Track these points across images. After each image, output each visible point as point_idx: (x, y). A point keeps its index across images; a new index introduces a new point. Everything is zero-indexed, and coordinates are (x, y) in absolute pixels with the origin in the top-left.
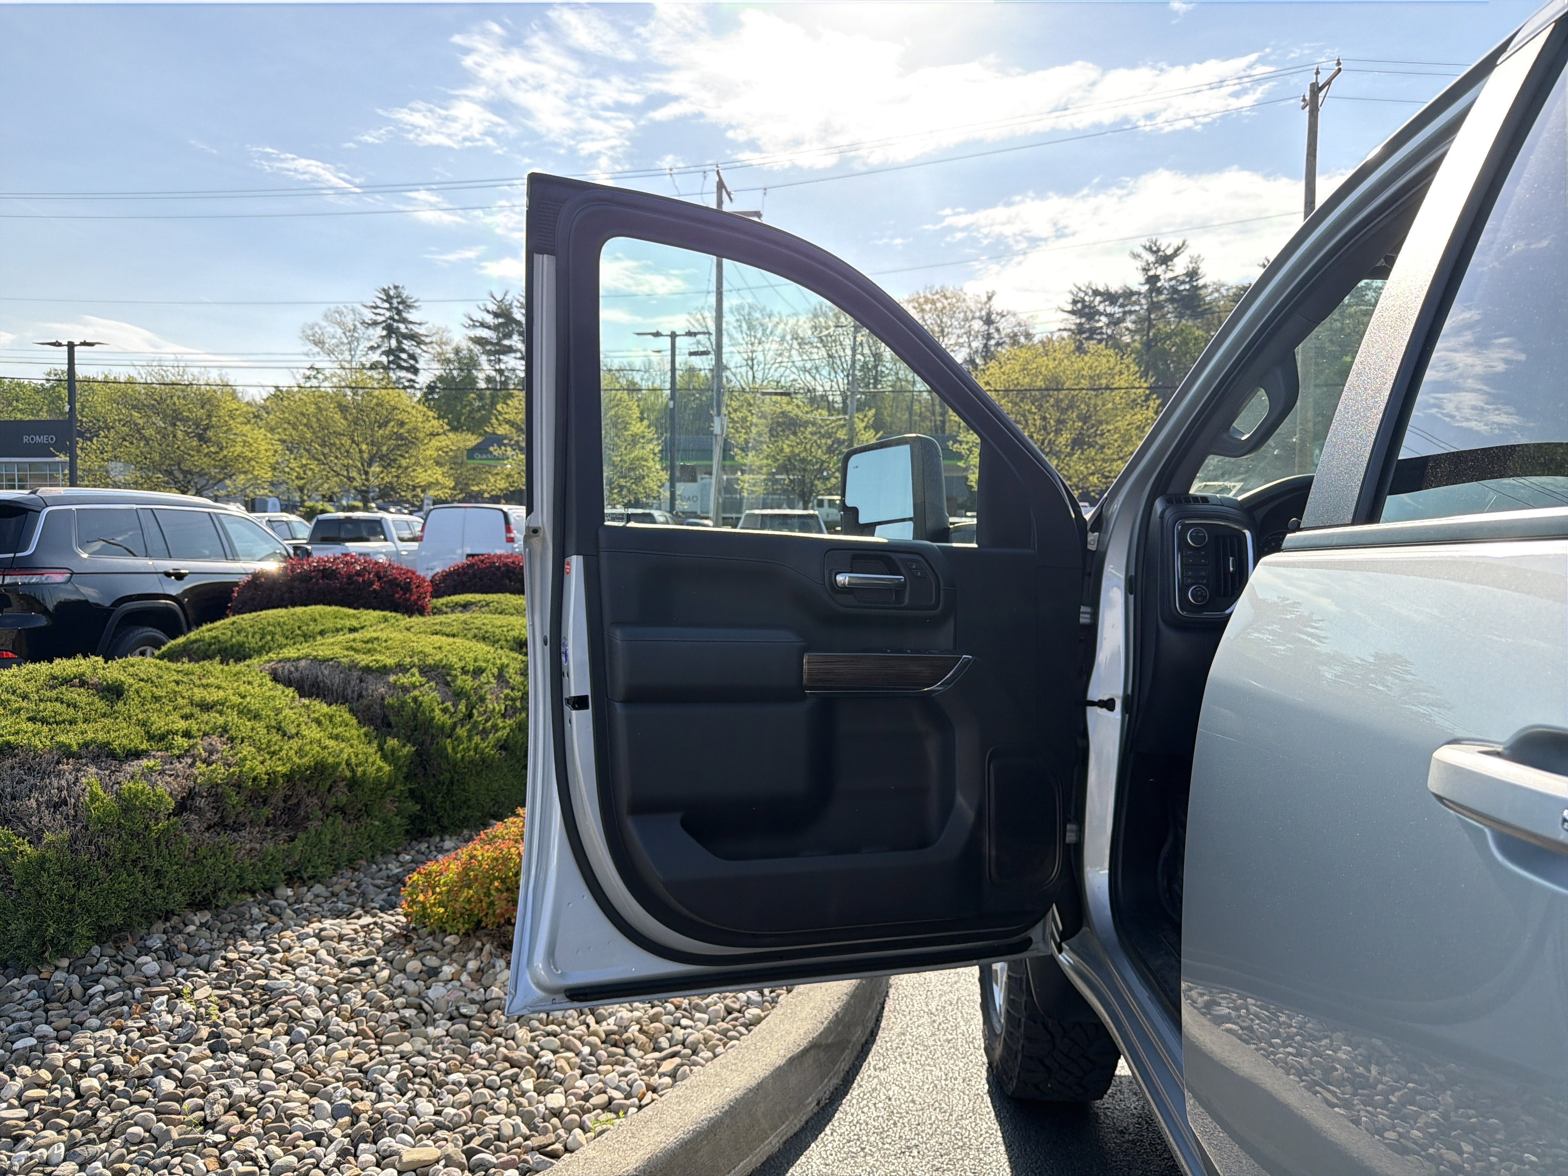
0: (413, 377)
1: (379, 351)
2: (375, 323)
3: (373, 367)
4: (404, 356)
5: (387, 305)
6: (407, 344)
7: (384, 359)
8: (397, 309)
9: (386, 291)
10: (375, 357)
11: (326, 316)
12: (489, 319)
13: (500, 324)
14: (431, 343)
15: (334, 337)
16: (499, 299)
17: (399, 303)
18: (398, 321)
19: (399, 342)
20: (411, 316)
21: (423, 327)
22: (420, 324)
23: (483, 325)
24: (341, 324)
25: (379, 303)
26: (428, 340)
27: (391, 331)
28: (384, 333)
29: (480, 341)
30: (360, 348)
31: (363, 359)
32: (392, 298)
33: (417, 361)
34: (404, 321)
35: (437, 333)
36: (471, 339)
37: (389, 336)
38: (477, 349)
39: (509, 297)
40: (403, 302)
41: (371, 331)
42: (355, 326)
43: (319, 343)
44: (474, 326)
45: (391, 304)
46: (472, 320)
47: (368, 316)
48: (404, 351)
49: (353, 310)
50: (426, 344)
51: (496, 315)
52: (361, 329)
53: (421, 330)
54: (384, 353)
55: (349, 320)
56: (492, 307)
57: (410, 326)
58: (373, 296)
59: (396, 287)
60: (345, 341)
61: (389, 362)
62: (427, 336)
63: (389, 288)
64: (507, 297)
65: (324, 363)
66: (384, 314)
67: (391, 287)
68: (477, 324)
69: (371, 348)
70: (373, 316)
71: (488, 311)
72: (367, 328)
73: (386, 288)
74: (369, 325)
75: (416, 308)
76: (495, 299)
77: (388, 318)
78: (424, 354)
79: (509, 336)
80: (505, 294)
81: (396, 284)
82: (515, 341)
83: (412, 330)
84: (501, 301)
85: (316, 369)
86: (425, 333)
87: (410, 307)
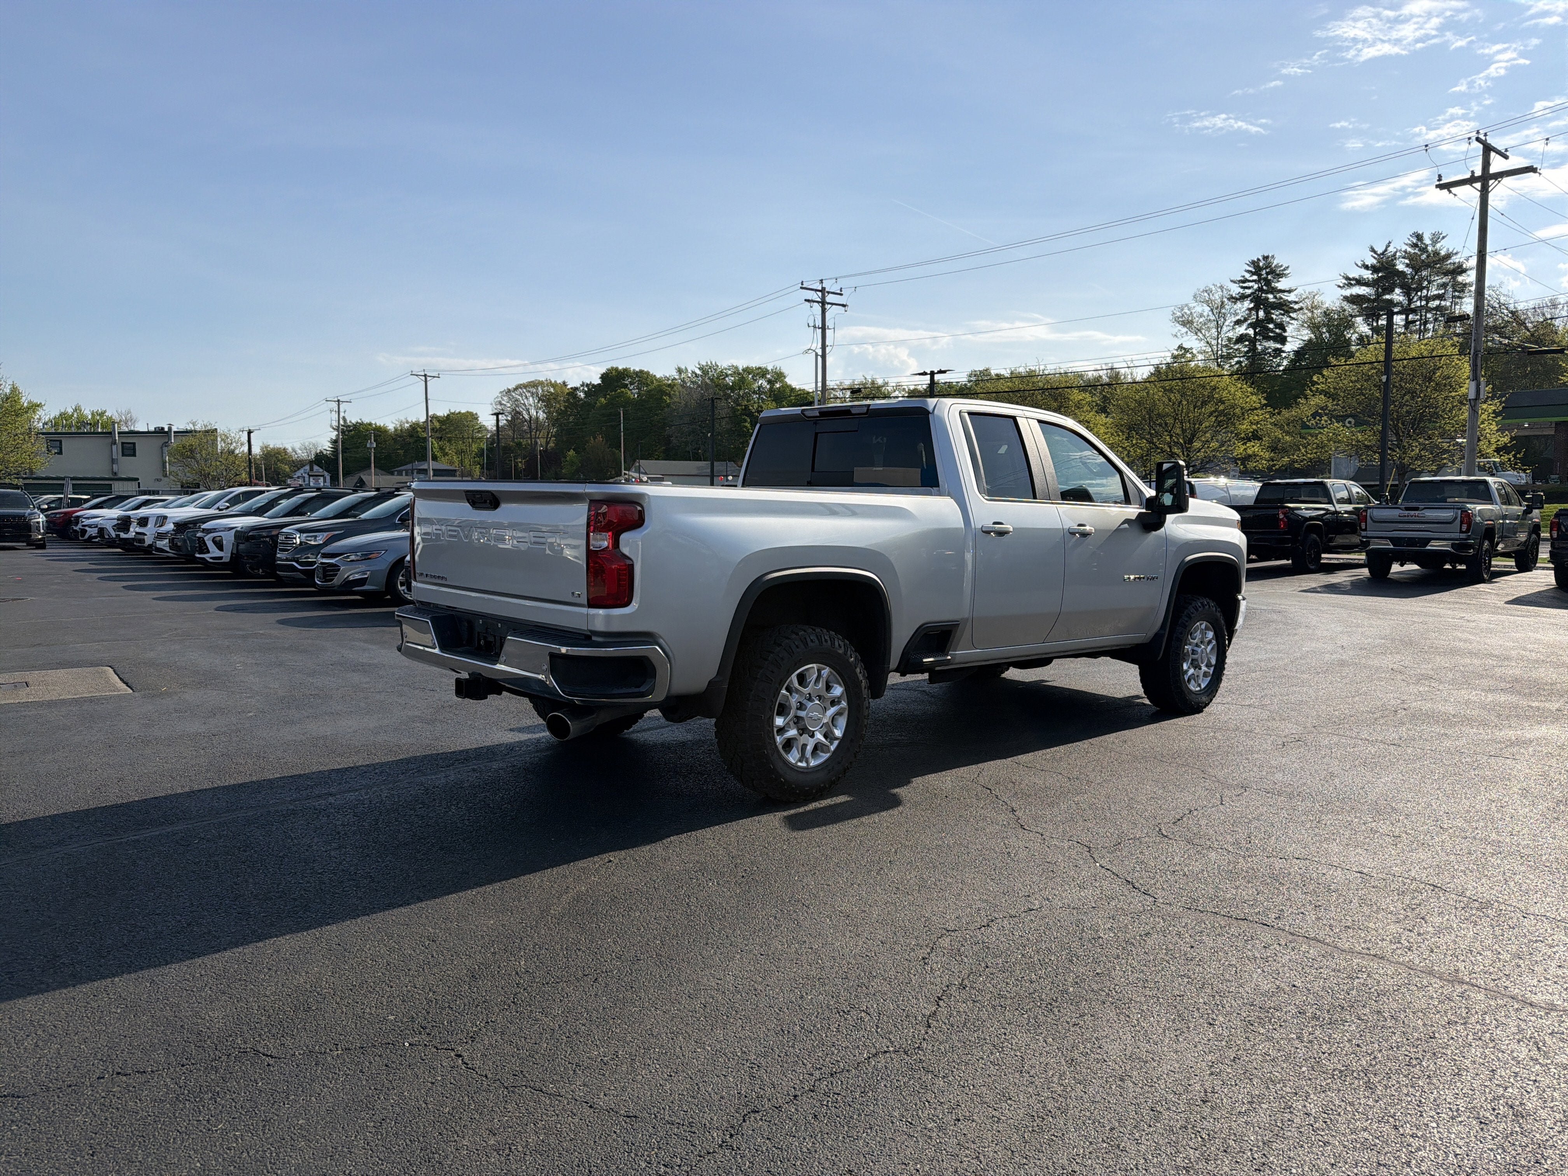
0: (1279, 346)
1: (1245, 326)
2: (1243, 297)
3: (1241, 339)
4: (1271, 326)
5: (1255, 277)
6: (1276, 315)
7: (1251, 332)
8: (1266, 279)
9: (1254, 263)
10: (1242, 330)
11: (1195, 297)
12: (1368, 275)
13: (1380, 278)
14: (1301, 309)
15: (1201, 316)
16: (1380, 251)
17: (1267, 274)
18: (1267, 292)
19: (1267, 313)
20: (1282, 284)
21: (1292, 294)
22: (1290, 291)
23: (1360, 282)
24: (1207, 302)
25: (1247, 276)
26: (1296, 307)
27: (1258, 302)
28: (1252, 305)
29: (1353, 300)
30: (1227, 323)
31: (1230, 334)
32: (1261, 269)
33: (1285, 331)
34: (1274, 291)
35: (1307, 298)
36: (1346, 298)
37: (1256, 308)
38: (1349, 308)
39: (1391, 249)
40: (1272, 272)
41: (1239, 304)
42: (1222, 302)
43: (1187, 323)
44: (1350, 285)
45: (1259, 275)
46: (1347, 278)
47: (1236, 290)
48: (1271, 321)
49: (1221, 287)
50: (1295, 311)
51: (1374, 269)
52: (1228, 305)
53: (1291, 297)
54: (1251, 325)
55: (1217, 297)
56: (1371, 261)
57: (1281, 295)
58: (1241, 270)
59: (1266, 258)
60: (1212, 318)
61: (1256, 334)
62: (1296, 303)
63: (1258, 259)
64: (1390, 249)
65: (1193, 342)
66: (1252, 287)
67: (1261, 258)
68: (1353, 282)
69: (1238, 323)
70: (1241, 291)
71: (1366, 267)
72: (1235, 303)
73: (1256, 260)
74: (1237, 299)
75: (1285, 275)
76: (1375, 252)
77: (1256, 290)
78: (1292, 322)
79: (1391, 291)
80: (1388, 246)
81: (1266, 255)
82: (1397, 295)
83: (1281, 298)
84: (1383, 254)
85: (1185, 349)
86: (1297, 300)
87: (1280, 276)
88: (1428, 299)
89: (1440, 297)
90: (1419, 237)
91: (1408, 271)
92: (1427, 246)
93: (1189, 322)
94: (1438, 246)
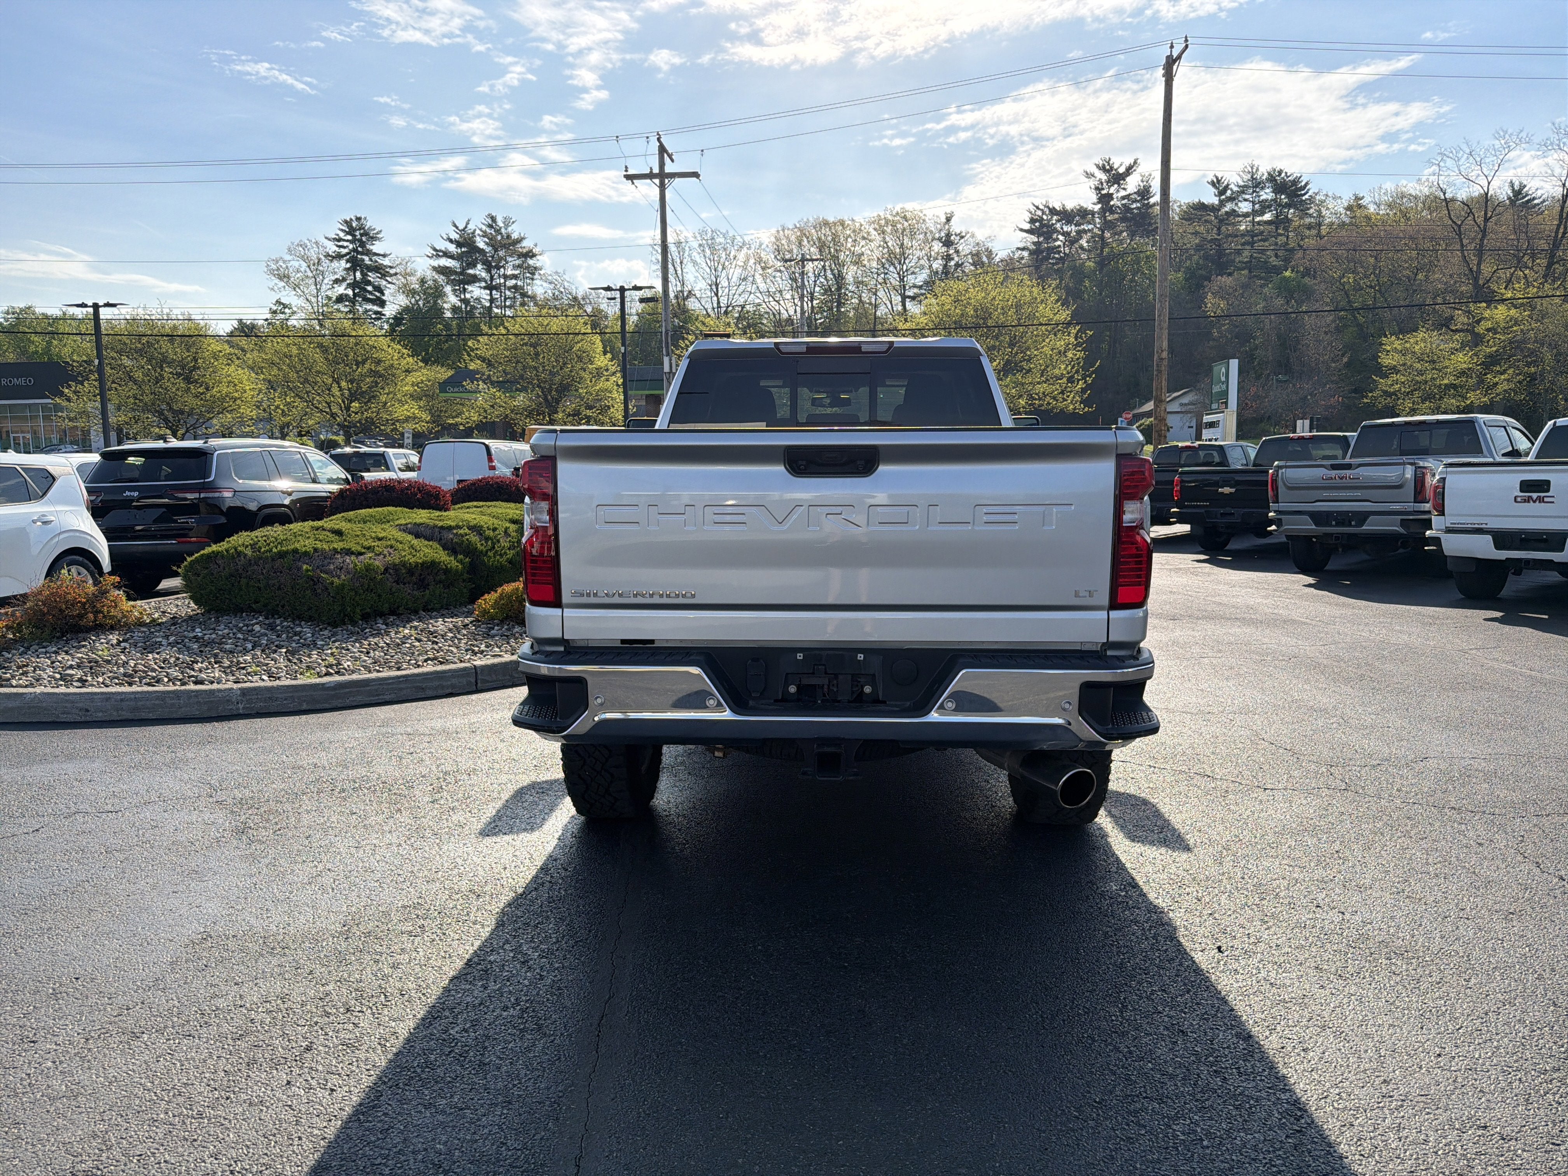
0: (380, 310)
1: (344, 285)
2: (339, 256)
3: (340, 299)
4: (370, 288)
5: (349, 237)
6: (372, 276)
7: (350, 292)
8: (360, 241)
9: (348, 223)
10: (341, 289)
11: (289, 250)
12: (452, 248)
13: (463, 253)
14: (396, 274)
15: (298, 271)
16: (461, 227)
17: (361, 235)
18: (362, 254)
19: (364, 275)
20: (376, 248)
21: (386, 259)
22: (384, 256)
23: (446, 254)
24: (303, 258)
25: (342, 235)
26: (392, 271)
27: (355, 264)
28: (348, 265)
29: (443, 271)
30: (326, 281)
31: (329, 293)
32: (355, 230)
33: (383, 294)
34: (369, 253)
35: (400, 264)
36: (435, 269)
37: (353, 269)
38: (441, 279)
39: (471, 227)
40: (366, 234)
41: (335, 264)
42: (319, 260)
43: (284, 277)
44: (438, 256)
45: (354, 236)
46: (435, 250)
47: (332, 248)
48: (369, 283)
49: (317, 243)
50: (391, 275)
51: (459, 244)
52: (326, 262)
53: (386, 262)
54: (349, 286)
55: (313, 254)
56: (455, 236)
57: (374, 258)
58: (335, 229)
59: (358, 219)
60: (310, 274)
61: (355, 295)
62: (391, 267)
63: (351, 219)
64: (469, 226)
65: (290, 298)
66: (347, 246)
67: (354, 218)
68: (441, 254)
69: (336, 281)
70: (337, 249)
71: (451, 241)
72: (331, 261)
73: (348, 219)
74: (333, 257)
75: (379, 239)
76: (457, 228)
77: (351, 251)
78: (389, 286)
79: (473, 265)
80: (467, 223)
81: (358, 216)
82: (479, 270)
83: (376, 262)
84: (463, 230)
85: (283, 304)
86: (390, 264)
87: (373, 238)
88: (506, 277)
89: (515, 277)
90: (493, 219)
91: (488, 249)
92: (501, 228)
93: (285, 277)
94: (510, 229)
